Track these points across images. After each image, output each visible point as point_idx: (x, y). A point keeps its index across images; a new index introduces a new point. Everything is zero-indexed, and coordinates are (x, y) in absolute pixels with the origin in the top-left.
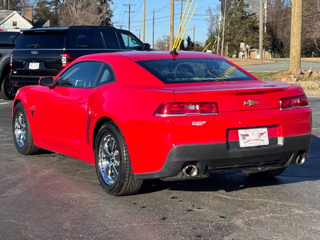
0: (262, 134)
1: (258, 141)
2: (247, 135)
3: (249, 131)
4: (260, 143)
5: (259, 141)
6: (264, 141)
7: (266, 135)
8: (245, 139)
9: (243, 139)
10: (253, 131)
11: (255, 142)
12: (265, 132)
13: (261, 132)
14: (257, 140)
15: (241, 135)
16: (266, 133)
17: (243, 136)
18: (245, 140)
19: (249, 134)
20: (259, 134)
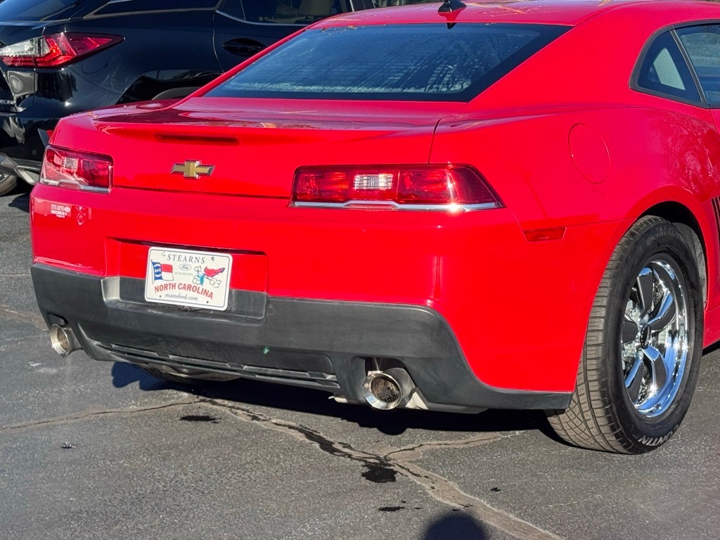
0: (210, 273)
1: (191, 294)
2: (168, 268)
3: (177, 258)
4: (196, 299)
5: (195, 295)
6: (211, 296)
7: (225, 278)
8: (161, 278)
9: (156, 278)
10: (188, 259)
11: (183, 293)
12: (222, 270)
13: (209, 268)
14: (189, 287)
15: (154, 264)
16: (226, 271)
17: (157, 268)
18: (159, 283)
19: (176, 265)
20: (202, 272)
